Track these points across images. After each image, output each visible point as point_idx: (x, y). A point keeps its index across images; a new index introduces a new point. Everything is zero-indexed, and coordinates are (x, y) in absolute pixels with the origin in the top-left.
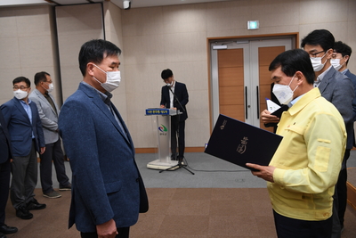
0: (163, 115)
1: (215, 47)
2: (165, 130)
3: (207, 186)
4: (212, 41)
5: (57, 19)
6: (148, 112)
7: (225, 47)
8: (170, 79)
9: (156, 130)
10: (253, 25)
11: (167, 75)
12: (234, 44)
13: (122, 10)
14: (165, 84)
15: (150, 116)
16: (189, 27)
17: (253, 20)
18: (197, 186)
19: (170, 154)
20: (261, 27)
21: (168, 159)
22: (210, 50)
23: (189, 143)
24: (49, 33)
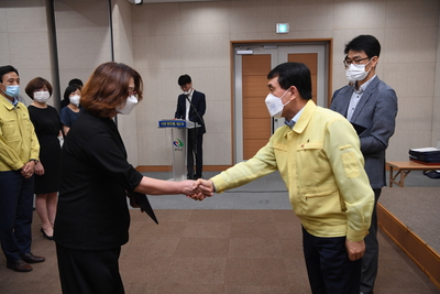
0: (179, 127)
1: (239, 52)
2: (181, 145)
3: (227, 208)
4: (235, 45)
5: (56, 13)
6: (162, 124)
7: (250, 52)
8: (188, 85)
9: (170, 145)
10: (282, 28)
11: (185, 81)
12: (261, 49)
13: (133, 5)
14: (182, 92)
15: (163, 129)
16: (209, 28)
17: (282, 23)
18: (217, 208)
19: (186, 173)
20: (291, 30)
21: (184, 177)
22: (233, 54)
23: (207, 160)
24: (45, 29)
